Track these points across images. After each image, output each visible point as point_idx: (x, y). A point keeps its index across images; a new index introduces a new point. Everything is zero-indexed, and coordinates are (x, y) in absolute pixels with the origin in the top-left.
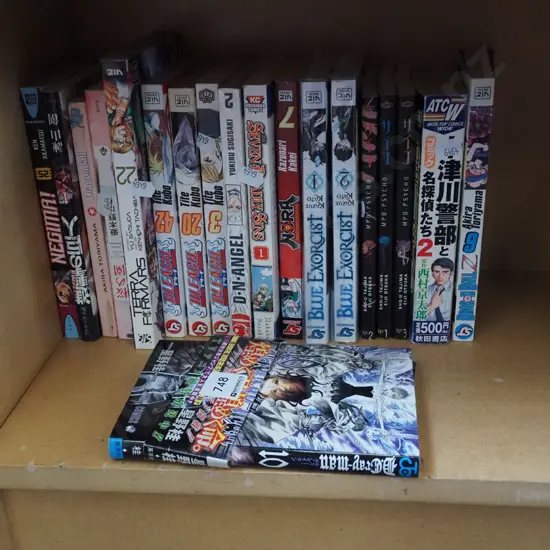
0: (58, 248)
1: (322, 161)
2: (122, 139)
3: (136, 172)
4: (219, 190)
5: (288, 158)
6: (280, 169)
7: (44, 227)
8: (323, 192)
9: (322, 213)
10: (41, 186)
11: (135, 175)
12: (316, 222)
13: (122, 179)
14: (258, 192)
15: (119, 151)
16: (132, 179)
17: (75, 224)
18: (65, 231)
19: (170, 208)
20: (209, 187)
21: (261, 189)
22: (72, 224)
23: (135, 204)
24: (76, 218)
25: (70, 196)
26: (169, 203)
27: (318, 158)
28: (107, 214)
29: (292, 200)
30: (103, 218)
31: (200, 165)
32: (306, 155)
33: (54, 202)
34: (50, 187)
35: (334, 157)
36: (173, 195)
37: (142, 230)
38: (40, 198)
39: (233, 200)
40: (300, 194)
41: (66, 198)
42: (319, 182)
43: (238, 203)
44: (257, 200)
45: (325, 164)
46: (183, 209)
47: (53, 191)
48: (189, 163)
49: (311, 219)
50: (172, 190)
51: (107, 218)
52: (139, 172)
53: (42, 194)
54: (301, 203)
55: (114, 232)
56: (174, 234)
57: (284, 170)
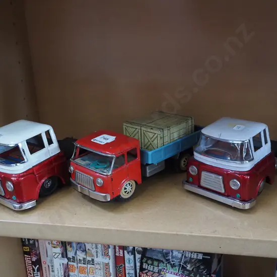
0: (31, 274)
1: (132, 254)
2: (55, 243)
3: (61, 255)
4: (93, 260)
5: (119, 251)
6: (116, 255)
7: (26, 267)
8: (132, 265)
9: (133, 272)
10: (25, 253)
11: (60, 256)
12: (131, 275)
13: (55, 257)
14: (107, 264)
15: (54, 247)
16: (59, 257)
17: (38, 268)
18: (34, 270)
19: (75, 264)
20: (89, 259)
21: (108, 264)
22: (36, 268)
23: (60, 265)
24: (38, 266)
25: (36, 259)
26: (74, 262)
27: (130, 253)
28: (50, 265)
29: (121, 266)
30: (49, 266)
31: (86, 250)
32: (125, 252)
33: (30, 259)
34: (28, 253)
35: (136, 253)
36: (76, 259)
37: (63, 274)
38: (25, 257)
39: (97, 266)
40: (125, 264)
41: (34, 259)
42: (131, 261)
43: (99, 268)
44: (107, 267)
45: (133, 256)
46: (79, 265)
47: (30, 255)
48: (82, 249)
49: (129, 274)
50: (76, 258)
51: (50, 266)
52: (62, 254)
53: (26, 256)
54: (125, 267)
55: (53, 271)
56: (76, 272)
57: (118, 255)
